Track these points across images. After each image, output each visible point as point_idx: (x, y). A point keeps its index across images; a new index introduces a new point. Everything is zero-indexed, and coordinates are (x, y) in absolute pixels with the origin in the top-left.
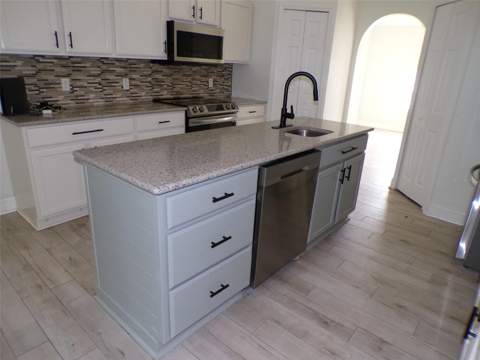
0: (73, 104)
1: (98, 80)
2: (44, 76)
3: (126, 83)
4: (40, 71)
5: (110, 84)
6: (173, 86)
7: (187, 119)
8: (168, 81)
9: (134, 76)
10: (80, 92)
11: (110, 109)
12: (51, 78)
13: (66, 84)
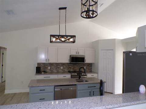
0: (50, 71)
1: (56, 67)
2: (45, 66)
3: (62, 68)
4: (45, 65)
5: (58, 68)
6: (74, 68)
7: (71, 76)
8: (73, 67)
9: (64, 66)
10: (52, 69)
11: (58, 73)
12: (47, 66)
13: (49, 68)
